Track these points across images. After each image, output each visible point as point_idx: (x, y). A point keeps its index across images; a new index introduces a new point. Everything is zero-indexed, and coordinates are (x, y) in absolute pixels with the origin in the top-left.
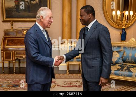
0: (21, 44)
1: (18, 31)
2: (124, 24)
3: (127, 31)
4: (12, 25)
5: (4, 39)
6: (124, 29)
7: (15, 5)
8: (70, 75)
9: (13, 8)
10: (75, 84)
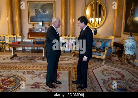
1: (36, 29)
2: (96, 25)
3: (97, 30)
4: (33, 26)
5: (29, 33)
6: (96, 29)
7: (35, 15)
9: (34, 16)
10: (65, 59)
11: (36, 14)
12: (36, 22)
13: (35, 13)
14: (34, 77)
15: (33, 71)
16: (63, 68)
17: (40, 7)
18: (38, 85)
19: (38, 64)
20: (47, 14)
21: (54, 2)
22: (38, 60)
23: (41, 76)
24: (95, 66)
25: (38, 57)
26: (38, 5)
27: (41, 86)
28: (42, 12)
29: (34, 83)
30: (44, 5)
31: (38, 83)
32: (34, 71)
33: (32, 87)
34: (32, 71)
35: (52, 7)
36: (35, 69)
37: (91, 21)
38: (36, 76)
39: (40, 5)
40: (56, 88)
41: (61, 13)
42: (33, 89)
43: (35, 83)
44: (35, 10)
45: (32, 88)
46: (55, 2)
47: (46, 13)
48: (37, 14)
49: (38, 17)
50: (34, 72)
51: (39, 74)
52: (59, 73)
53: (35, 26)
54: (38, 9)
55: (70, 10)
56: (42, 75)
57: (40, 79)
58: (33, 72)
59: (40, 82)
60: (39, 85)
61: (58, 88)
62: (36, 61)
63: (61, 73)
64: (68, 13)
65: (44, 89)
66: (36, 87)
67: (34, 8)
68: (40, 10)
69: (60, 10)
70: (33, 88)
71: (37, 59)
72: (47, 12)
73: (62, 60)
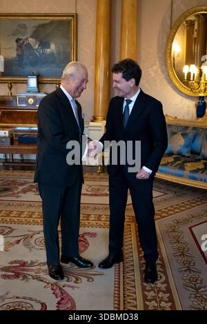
0: (24, 119)
1: (19, 98)
2: (202, 88)
4: (10, 88)
6: (202, 98)
7: (17, 55)
8: (102, 174)
9: (13, 60)
11: (20, 52)
12: (20, 76)
13: (17, 50)
14: (12, 244)
15: (9, 225)
16: (99, 220)
17: (30, 31)
18: (23, 270)
19: (22, 204)
20: (52, 54)
21: (73, 16)
22: (24, 191)
23: (32, 241)
24: (199, 216)
25: (22, 184)
26: (24, 27)
27: (33, 273)
28: (37, 47)
29: (11, 263)
30: (43, 26)
31: (24, 264)
32: (13, 226)
33: (4, 273)
34: (5, 225)
35: (68, 32)
36: (16, 219)
37: (189, 74)
38: (18, 242)
39: (31, 25)
40: (77, 279)
41: (94, 50)
42: (8, 280)
43: (15, 262)
44: (17, 41)
45: (5, 277)
46: (76, 16)
47: (48, 50)
48: (23, 51)
49: (25, 61)
50: (12, 230)
51: (26, 237)
52: (88, 234)
53: (16, 89)
54: (24, 38)
55: (121, 41)
56: (34, 238)
57: (31, 251)
58: (7, 230)
59: (28, 259)
60: (27, 270)
61: (84, 280)
62: (17, 197)
63: (94, 235)
64: (117, 48)
65: (42, 281)
66: (17, 276)
67: (14, 34)
68: (31, 41)
69: (93, 40)
70: (9, 277)
71: (21, 188)
72: (53, 46)
73: (96, 195)
